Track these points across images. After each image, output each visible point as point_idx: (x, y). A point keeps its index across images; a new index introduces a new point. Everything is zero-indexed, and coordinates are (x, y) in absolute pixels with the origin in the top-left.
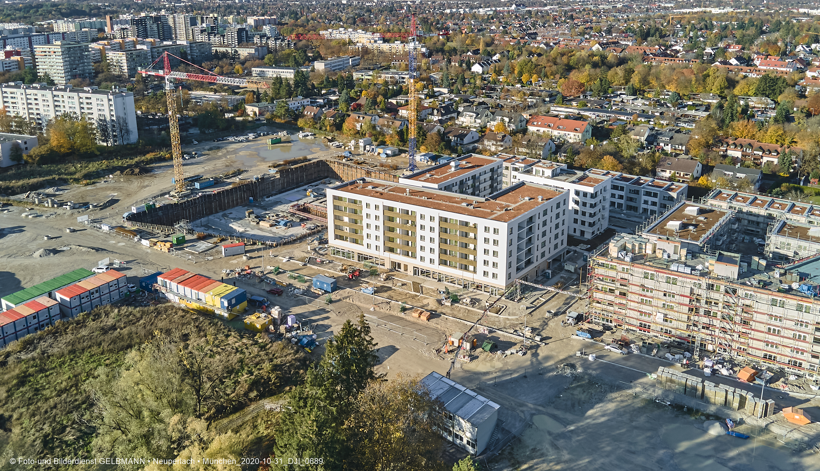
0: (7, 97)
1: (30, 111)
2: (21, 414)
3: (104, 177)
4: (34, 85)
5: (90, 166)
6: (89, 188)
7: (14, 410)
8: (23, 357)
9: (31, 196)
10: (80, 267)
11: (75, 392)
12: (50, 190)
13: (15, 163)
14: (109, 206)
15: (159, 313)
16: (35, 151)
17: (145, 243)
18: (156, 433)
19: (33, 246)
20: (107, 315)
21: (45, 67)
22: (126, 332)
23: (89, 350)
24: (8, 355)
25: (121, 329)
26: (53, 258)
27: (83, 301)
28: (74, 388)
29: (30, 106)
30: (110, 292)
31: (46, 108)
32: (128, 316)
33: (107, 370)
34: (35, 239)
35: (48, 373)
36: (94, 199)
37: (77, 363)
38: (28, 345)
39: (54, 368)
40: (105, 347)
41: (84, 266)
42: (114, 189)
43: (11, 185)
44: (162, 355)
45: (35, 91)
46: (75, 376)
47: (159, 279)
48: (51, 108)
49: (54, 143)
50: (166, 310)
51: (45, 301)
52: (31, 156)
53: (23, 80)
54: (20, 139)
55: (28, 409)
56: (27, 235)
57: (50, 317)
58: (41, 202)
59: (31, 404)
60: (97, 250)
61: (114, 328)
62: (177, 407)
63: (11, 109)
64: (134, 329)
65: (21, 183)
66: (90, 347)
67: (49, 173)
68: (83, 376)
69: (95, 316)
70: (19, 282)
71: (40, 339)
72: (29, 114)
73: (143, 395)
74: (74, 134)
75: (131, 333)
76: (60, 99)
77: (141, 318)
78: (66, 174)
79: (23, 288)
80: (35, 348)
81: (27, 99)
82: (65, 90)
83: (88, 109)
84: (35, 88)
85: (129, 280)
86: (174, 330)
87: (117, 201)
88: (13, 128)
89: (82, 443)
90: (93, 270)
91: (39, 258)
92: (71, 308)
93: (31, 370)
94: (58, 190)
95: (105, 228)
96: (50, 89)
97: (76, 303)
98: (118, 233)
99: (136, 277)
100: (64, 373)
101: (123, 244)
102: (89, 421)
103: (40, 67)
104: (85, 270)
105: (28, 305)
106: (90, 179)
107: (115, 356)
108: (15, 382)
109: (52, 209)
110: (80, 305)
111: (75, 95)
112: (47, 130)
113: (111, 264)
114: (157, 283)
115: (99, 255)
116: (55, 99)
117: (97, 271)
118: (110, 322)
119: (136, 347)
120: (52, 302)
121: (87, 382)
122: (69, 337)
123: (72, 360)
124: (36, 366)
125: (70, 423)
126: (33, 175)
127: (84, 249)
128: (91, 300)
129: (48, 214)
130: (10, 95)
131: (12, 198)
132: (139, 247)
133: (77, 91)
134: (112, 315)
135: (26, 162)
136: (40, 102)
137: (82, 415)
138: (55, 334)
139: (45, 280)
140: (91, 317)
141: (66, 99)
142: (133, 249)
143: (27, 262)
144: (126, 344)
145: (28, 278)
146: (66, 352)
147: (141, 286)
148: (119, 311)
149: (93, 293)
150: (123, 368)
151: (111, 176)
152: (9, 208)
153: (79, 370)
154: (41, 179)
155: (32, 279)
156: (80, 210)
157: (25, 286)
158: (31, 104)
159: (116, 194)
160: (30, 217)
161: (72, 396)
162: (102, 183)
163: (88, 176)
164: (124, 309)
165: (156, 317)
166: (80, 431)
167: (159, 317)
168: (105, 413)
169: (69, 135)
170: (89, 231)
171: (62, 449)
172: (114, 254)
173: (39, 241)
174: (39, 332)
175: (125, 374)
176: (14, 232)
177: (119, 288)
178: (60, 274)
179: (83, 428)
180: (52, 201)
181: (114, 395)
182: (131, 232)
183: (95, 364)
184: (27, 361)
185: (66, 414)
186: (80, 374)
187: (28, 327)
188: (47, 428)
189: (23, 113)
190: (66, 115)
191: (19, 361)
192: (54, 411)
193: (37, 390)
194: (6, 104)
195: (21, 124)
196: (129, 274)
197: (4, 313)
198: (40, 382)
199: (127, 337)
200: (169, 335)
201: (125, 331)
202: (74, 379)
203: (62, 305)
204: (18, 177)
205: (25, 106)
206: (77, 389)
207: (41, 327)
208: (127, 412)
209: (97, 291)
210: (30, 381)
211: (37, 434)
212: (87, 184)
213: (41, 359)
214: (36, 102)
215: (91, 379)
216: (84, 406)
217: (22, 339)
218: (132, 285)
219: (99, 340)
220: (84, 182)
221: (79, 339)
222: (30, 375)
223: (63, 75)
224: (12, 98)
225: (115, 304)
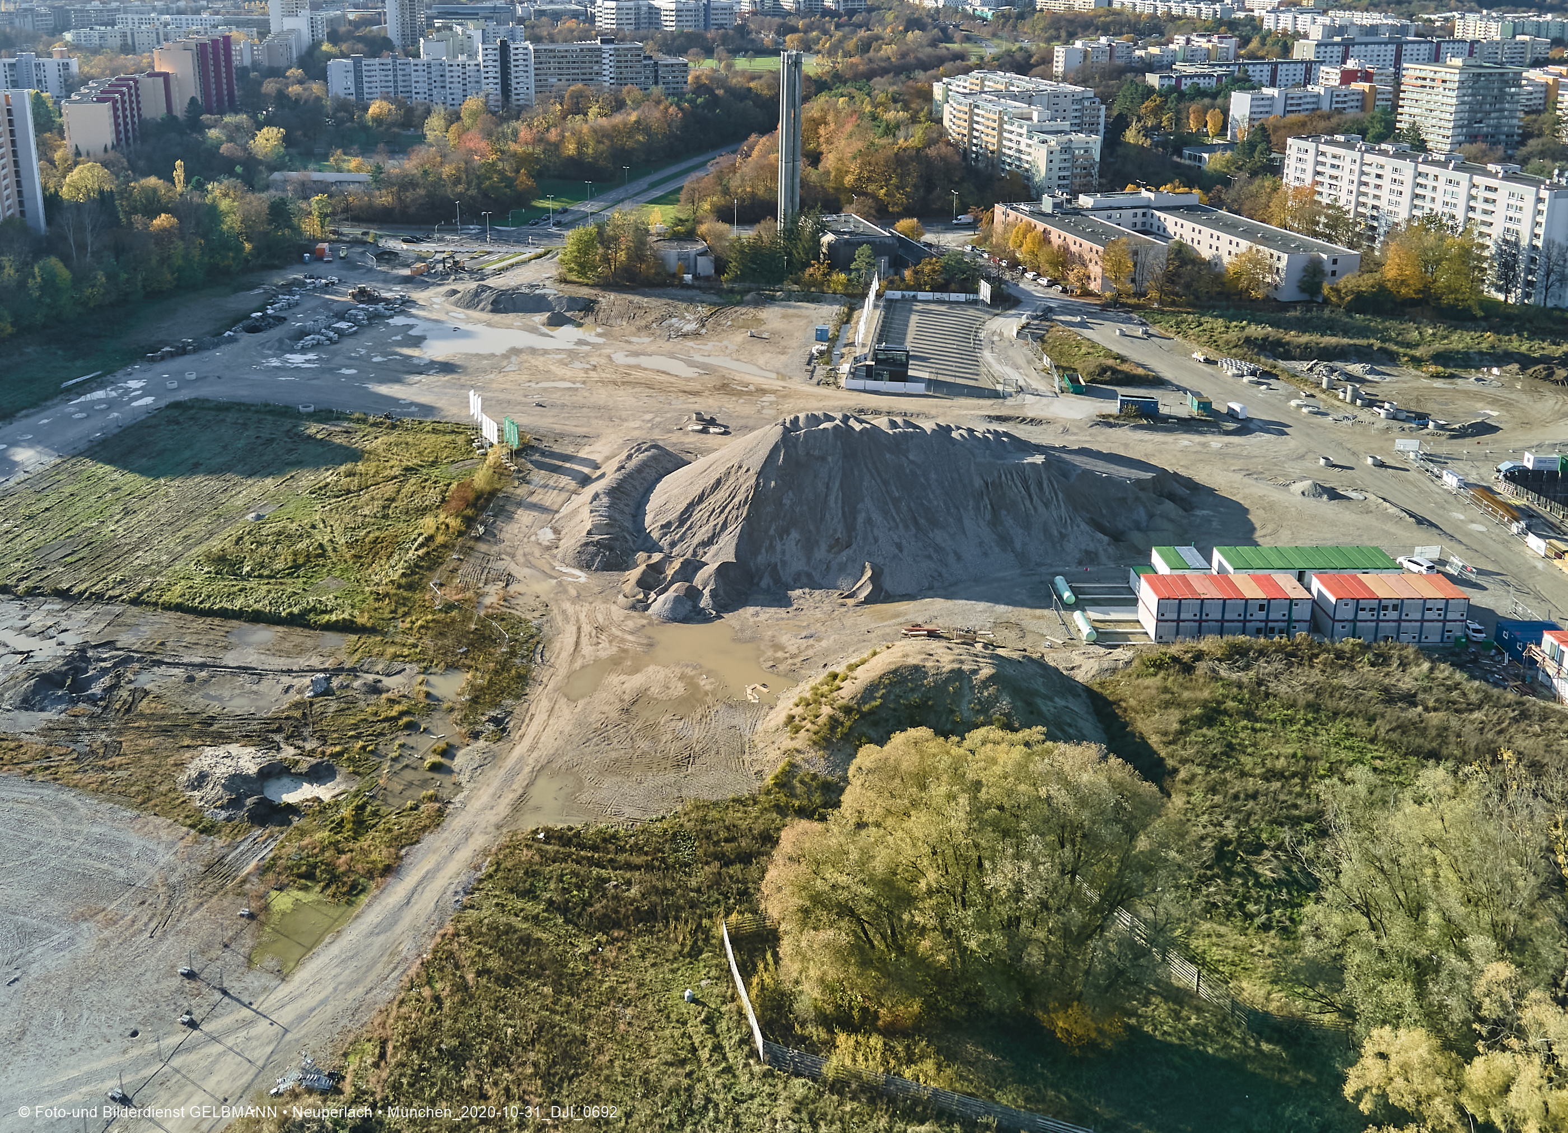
0: (1323, 164)
1: (1361, 199)
2: (1194, 776)
3: (1478, 368)
4: (1384, 146)
5: (1455, 337)
6: (1439, 383)
7: (1184, 761)
8: (1222, 673)
9: (1317, 369)
10: (1374, 544)
11: (1298, 789)
12: (1356, 369)
13: (1305, 297)
14: (1473, 435)
15: (1524, 715)
16: (1350, 281)
17: (1535, 543)
18: (1444, 974)
19: (1294, 468)
20: (1404, 665)
21: (1416, 111)
22: (1435, 722)
23: (1347, 720)
24: (1199, 656)
25: (1426, 709)
26: (1325, 506)
27: (1362, 615)
28: (1297, 780)
29: (1363, 189)
30: (1423, 621)
31: (1394, 198)
32: (1449, 689)
33: (1374, 779)
34: (1302, 457)
35: (1258, 725)
36: (1441, 411)
37: (1316, 734)
38: (1236, 655)
39: (1270, 722)
40: (1382, 730)
41: (1383, 544)
42: (1494, 402)
43: (1287, 338)
44: (1506, 812)
45: (1382, 160)
46: (1307, 758)
47: (1548, 639)
48: (1406, 199)
49: (1390, 273)
50: (1544, 717)
51: (1288, 585)
52: (1338, 291)
53: (1363, 133)
54: (1325, 251)
55: (1207, 773)
56: (1290, 443)
57: (1290, 620)
58: (1332, 387)
59: (1215, 768)
60: (1420, 521)
61: (1410, 699)
62: (1510, 947)
63: (1325, 190)
64: (1454, 722)
65: (1304, 339)
66: (1350, 715)
67: (1364, 332)
68: (1322, 767)
69: (1377, 656)
70: (1253, 529)
71: (1262, 653)
72: (1358, 204)
73: (1437, 875)
74: (1438, 262)
75: (1446, 729)
76: (1430, 183)
77: (1479, 707)
78: (1397, 343)
79: (1256, 544)
80: (1247, 667)
81: (1363, 173)
82: (1444, 165)
83: (1485, 212)
84: (1384, 153)
85: (1474, 612)
86: (1553, 770)
87: (1494, 429)
88: (1320, 228)
89: (1284, 896)
90: (1400, 559)
91: (1300, 497)
92: (1334, 620)
93: (1230, 704)
94: (1372, 372)
95: (1450, 481)
96: (1414, 159)
97: (1346, 613)
98: (1476, 501)
99: (1490, 612)
100: (1287, 742)
101: (1482, 528)
102: (1310, 862)
103: (1406, 109)
104: (1384, 555)
105: (1256, 579)
106: (1445, 366)
107: (1396, 760)
108: (1198, 711)
109: (1350, 408)
110: (1355, 621)
111: (1463, 177)
112: (1385, 243)
113: (1442, 562)
114: (1539, 644)
115: (1420, 533)
116: (1419, 180)
117: (1406, 564)
118: (1406, 683)
119: (1450, 764)
120: (1300, 593)
121: (1327, 781)
122: (1315, 676)
123: (1308, 723)
124: (1241, 702)
125: (1273, 843)
126: (1331, 329)
127: (1392, 510)
128: (1378, 621)
129: (1340, 416)
130: (1329, 161)
131: (1281, 363)
132: (1517, 548)
133: (1472, 171)
134: (1415, 670)
135: (1326, 301)
136: (1386, 183)
137: (1300, 843)
138: (1291, 656)
139: (1299, 543)
140: (1370, 655)
141: (1441, 184)
142: (1500, 548)
143: (1276, 495)
144: (1428, 746)
145: (1270, 527)
146: (1301, 702)
147: (1498, 637)
148: (1432, 670)
149: (1385, 608)
150: (1408, 793)
151: (1495, 371)
152: (1271, 381)
153: (1317, 751)
154: (1346, 341)
155: (1275, 532)
156: (1407, 426)
157: (1260, 541)
158: (1366, 184)
159: (1495, 414)
160: (1305, 410)
161: (1290, 793)
162: (1469, 382)
163: (1442, 358)
164: (1444, 670)
165: (1515, 720)
166: (1288, 871)
167: (1523, 725)
168: (1345, 865)
169: (1426, 263)
170: (1412, 475)
171: (1245, 884)
172: (1453, 544)
173: (1307, 464)
174: (1262, 640)
175: (1409, 807)
176: (1268, 431)
177: (1445, 621)
178: (1330, 543)
179: (1295, 868)
180: (1355, 390)
181: (1375, 839)
182: (1508, 507)
183: (1351, 756)
184: (1228, 684)
185: (1271, 823)
186: (1316, 758)
187: (1245, 621)
188: (1229, 828)
189: (1346, 200)
190: (1431, 219)
191: (1215, 677)
192: (1251, 804)
193: (1230, 746)
194: (1318, 178)
195: (1337, 221)
196: (1477, 598)
197: (1212, 576)
198: (1241, 735)
199: (1434, 733)
200: (1538, 776)
201: (1435, 718)
202: (1303, 762)
203: (1317, 604)
204: (1303, 326)
205: (1354, 188)
206: (1303, 786)
207: (1268, 631)
208: (1393, 890)
209: (1395, 608)
210: (1223, 724)
211: (1211, 829)
212: (1437, 376)
213: (1252, 693)
214: (1378, 182)
215: (1335, 779)
216: (1308, 826)
217: (1229, 638)
218: (1477, 626)
219: (1372, 710)
220: (1432, 369)
221: (1335, 689)
222: (1225, 712)
223: (1450, 133)
224: (1333, 166)
225: (1426, 651)
